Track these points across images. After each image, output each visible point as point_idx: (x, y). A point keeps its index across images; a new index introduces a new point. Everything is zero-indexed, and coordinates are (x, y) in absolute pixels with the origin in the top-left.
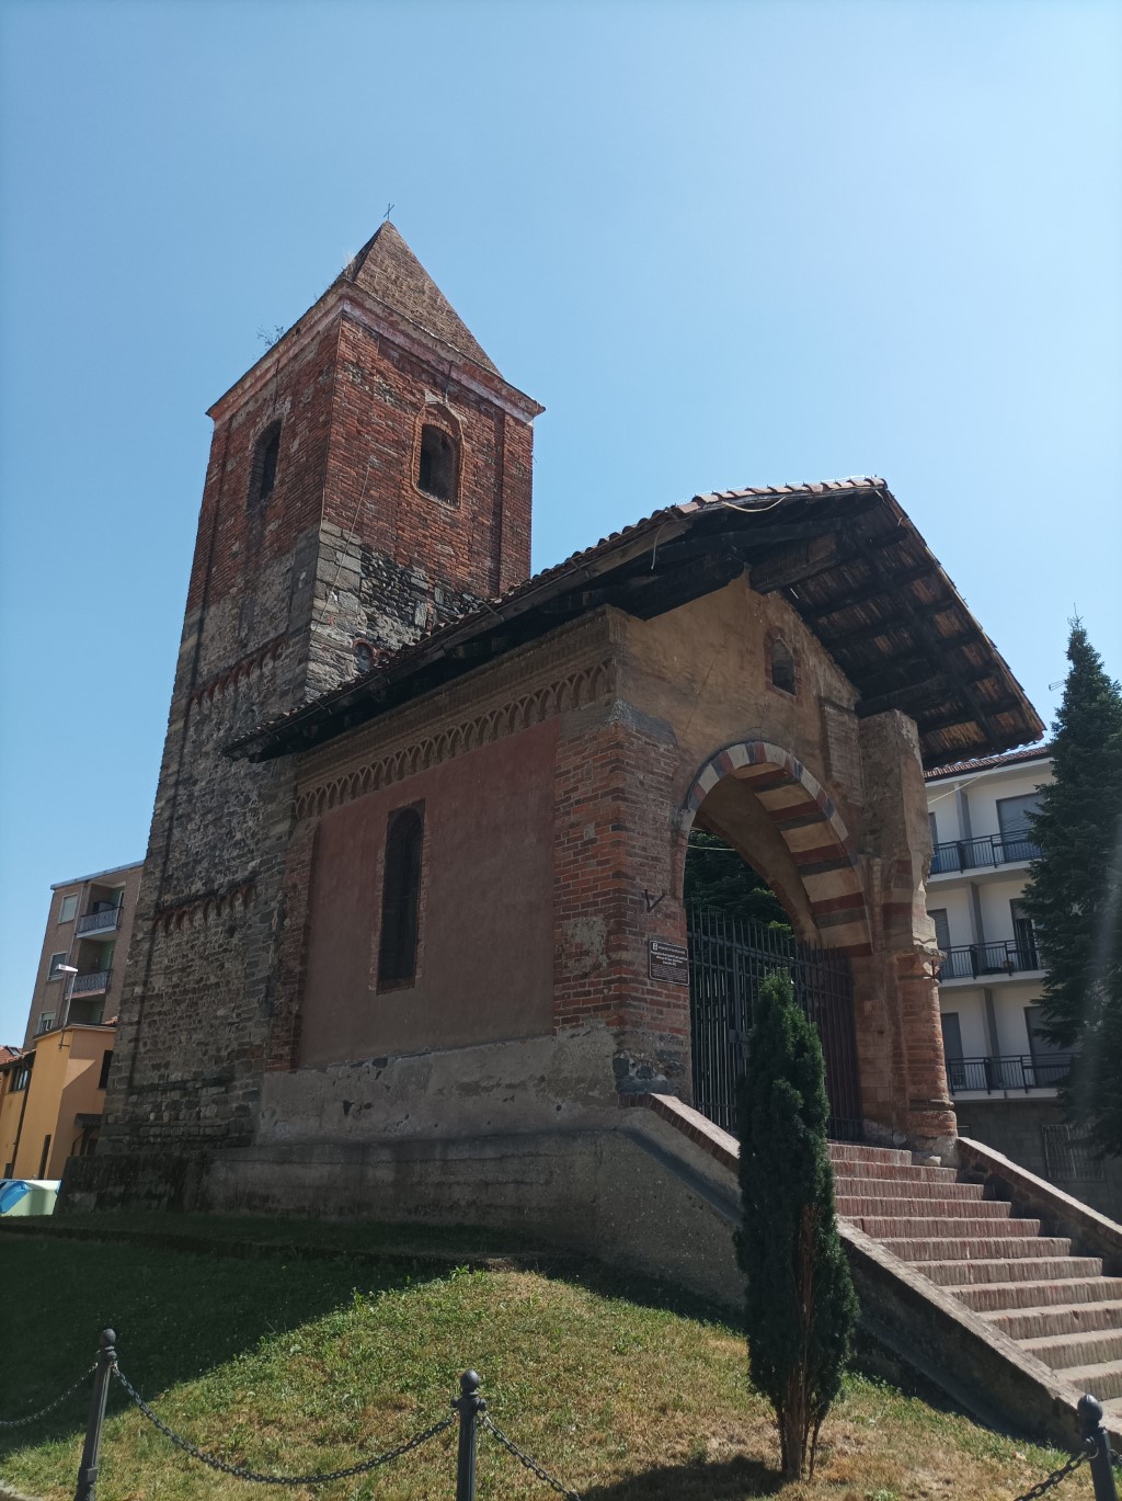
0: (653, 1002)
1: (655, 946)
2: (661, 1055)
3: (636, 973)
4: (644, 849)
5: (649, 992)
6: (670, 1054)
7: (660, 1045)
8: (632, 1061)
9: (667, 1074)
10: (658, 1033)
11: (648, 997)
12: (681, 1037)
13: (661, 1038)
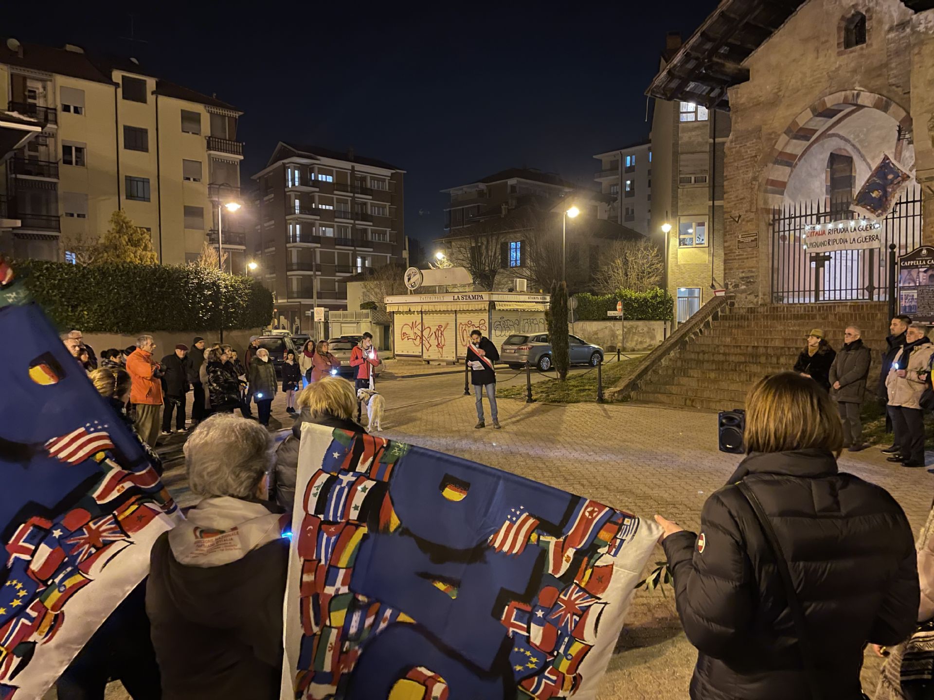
0: (739, 259)
1: (740, 237)
2: (743, 278)
3: (731, 250)
4: (737, 197)
5: (737, 255)
6: (748, 277)
7: (741, 275)
8: (730, 283)
9: (747, 286)
10: (741, 270)
11: (737, 258)
12: (754, 270)
13: (743, 272)
